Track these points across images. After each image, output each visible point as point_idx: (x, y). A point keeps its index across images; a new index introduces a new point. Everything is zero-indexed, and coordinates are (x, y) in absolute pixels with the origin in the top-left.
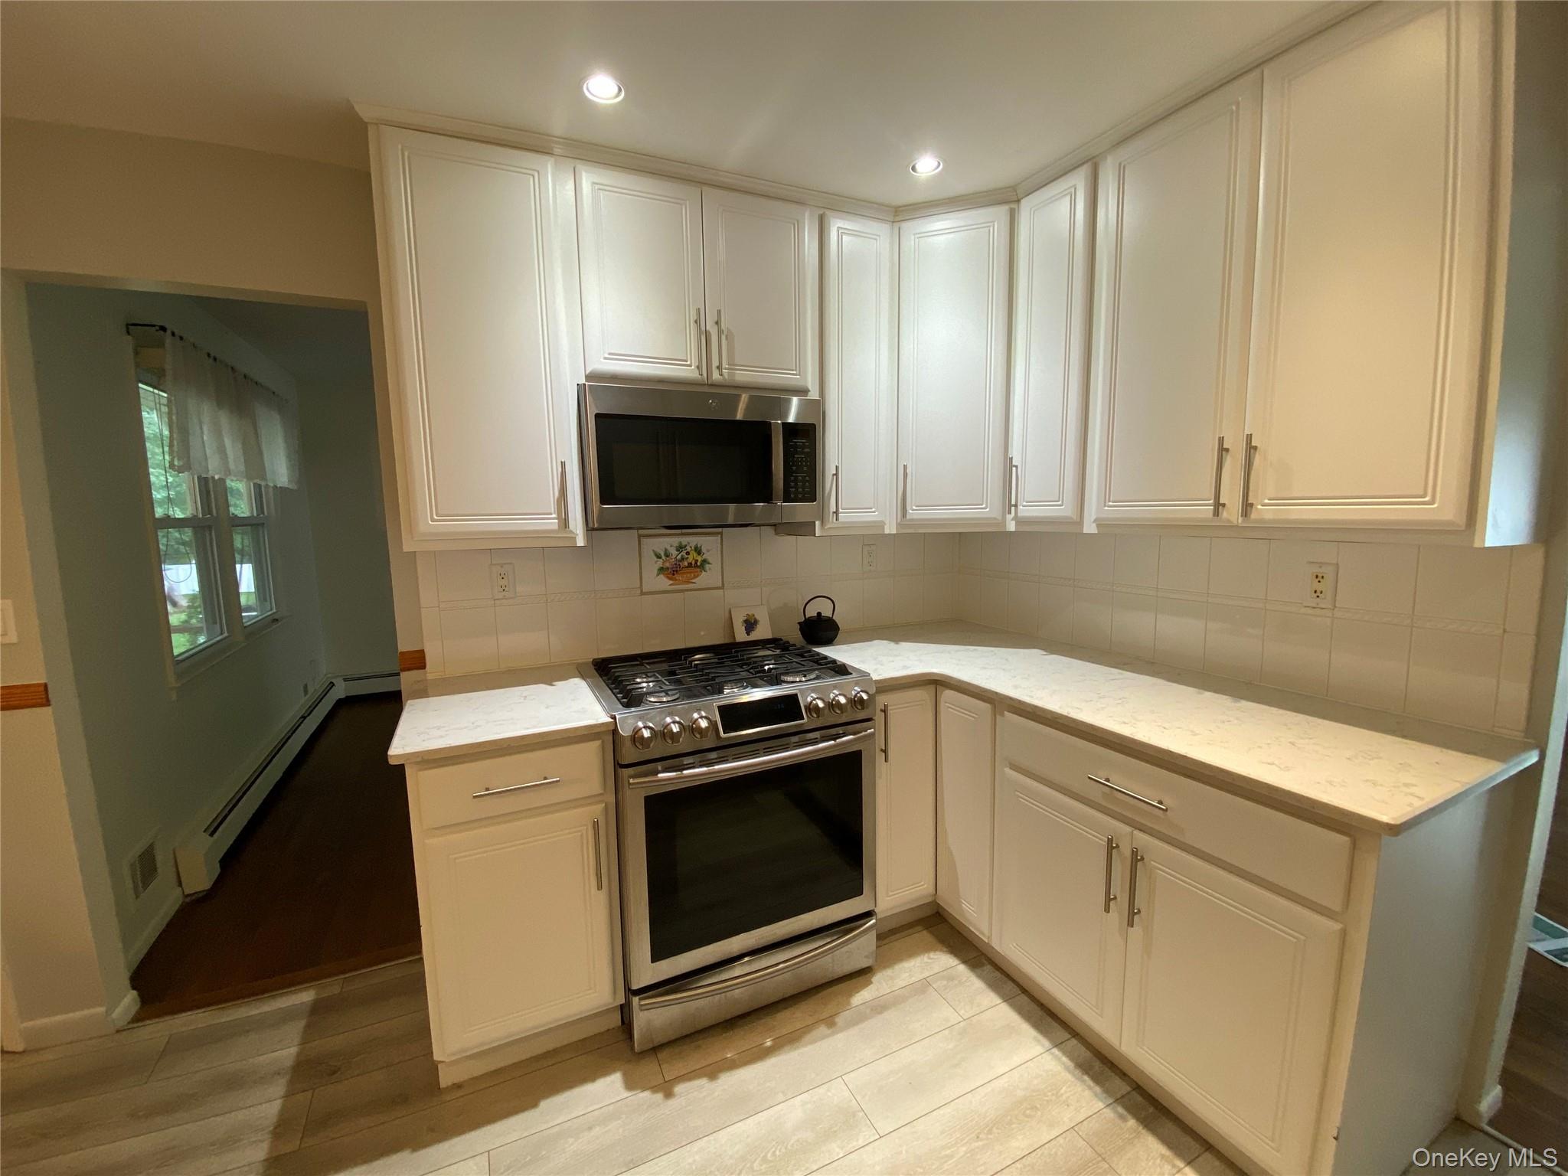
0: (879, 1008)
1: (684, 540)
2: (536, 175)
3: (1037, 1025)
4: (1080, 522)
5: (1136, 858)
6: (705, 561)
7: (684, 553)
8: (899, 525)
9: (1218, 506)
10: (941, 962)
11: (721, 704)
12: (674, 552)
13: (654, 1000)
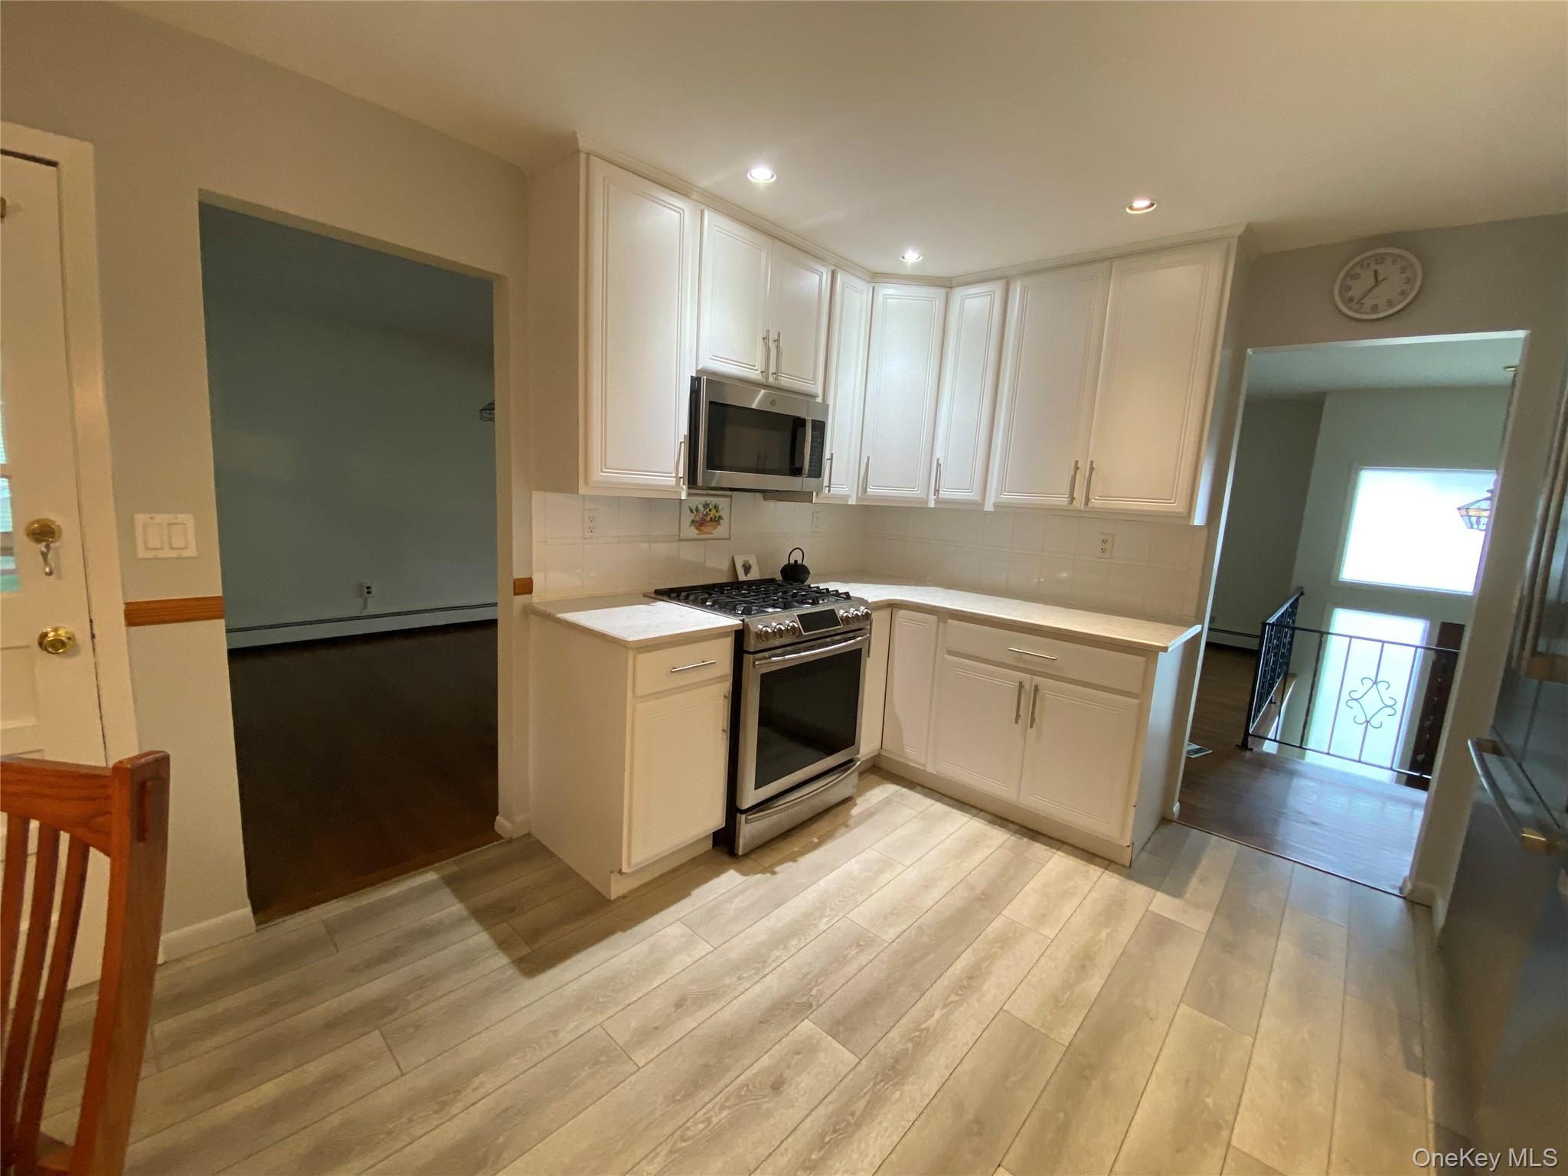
0: (869, 814)
1: (709, 499)
2: (682, 212)
3: (960, 809)
4: (983, 504)
5: (1036, 689)
6: (720, 517)
7: (708, 510)
8: (858, 499)
9: (1072, 499)
10: (890, 789)
11: (800, 613)
12: (701, 508)
13: (754, 816)
